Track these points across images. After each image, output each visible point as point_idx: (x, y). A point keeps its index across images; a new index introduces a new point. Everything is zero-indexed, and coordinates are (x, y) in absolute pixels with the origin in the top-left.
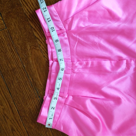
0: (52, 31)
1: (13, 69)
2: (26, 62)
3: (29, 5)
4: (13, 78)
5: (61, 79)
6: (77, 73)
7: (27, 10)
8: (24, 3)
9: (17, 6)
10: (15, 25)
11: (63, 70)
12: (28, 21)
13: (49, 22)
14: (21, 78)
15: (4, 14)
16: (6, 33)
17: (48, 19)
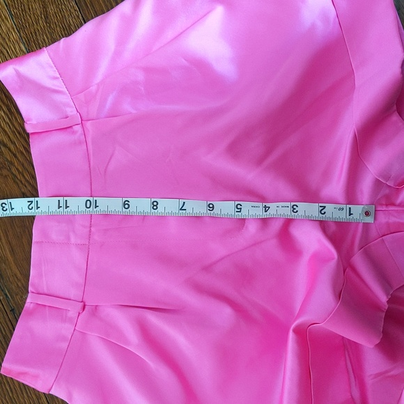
0: (96, 207)
5: (239, 207)
11: (211, 206)
13: (67, 207)
17: (59, 207)
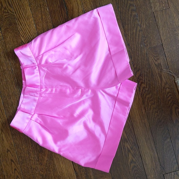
1: (4, 71)
2: (14, 66)
3: (22, 25)
4: (3, 77)
6: (44, 97)
7: (21, 28)
8: (19, 23)
9: (13, 24)
10: (10, 38)
12: (20, 37)
14: (9, 78)
15: (3, 29)
16: (2, 43)
